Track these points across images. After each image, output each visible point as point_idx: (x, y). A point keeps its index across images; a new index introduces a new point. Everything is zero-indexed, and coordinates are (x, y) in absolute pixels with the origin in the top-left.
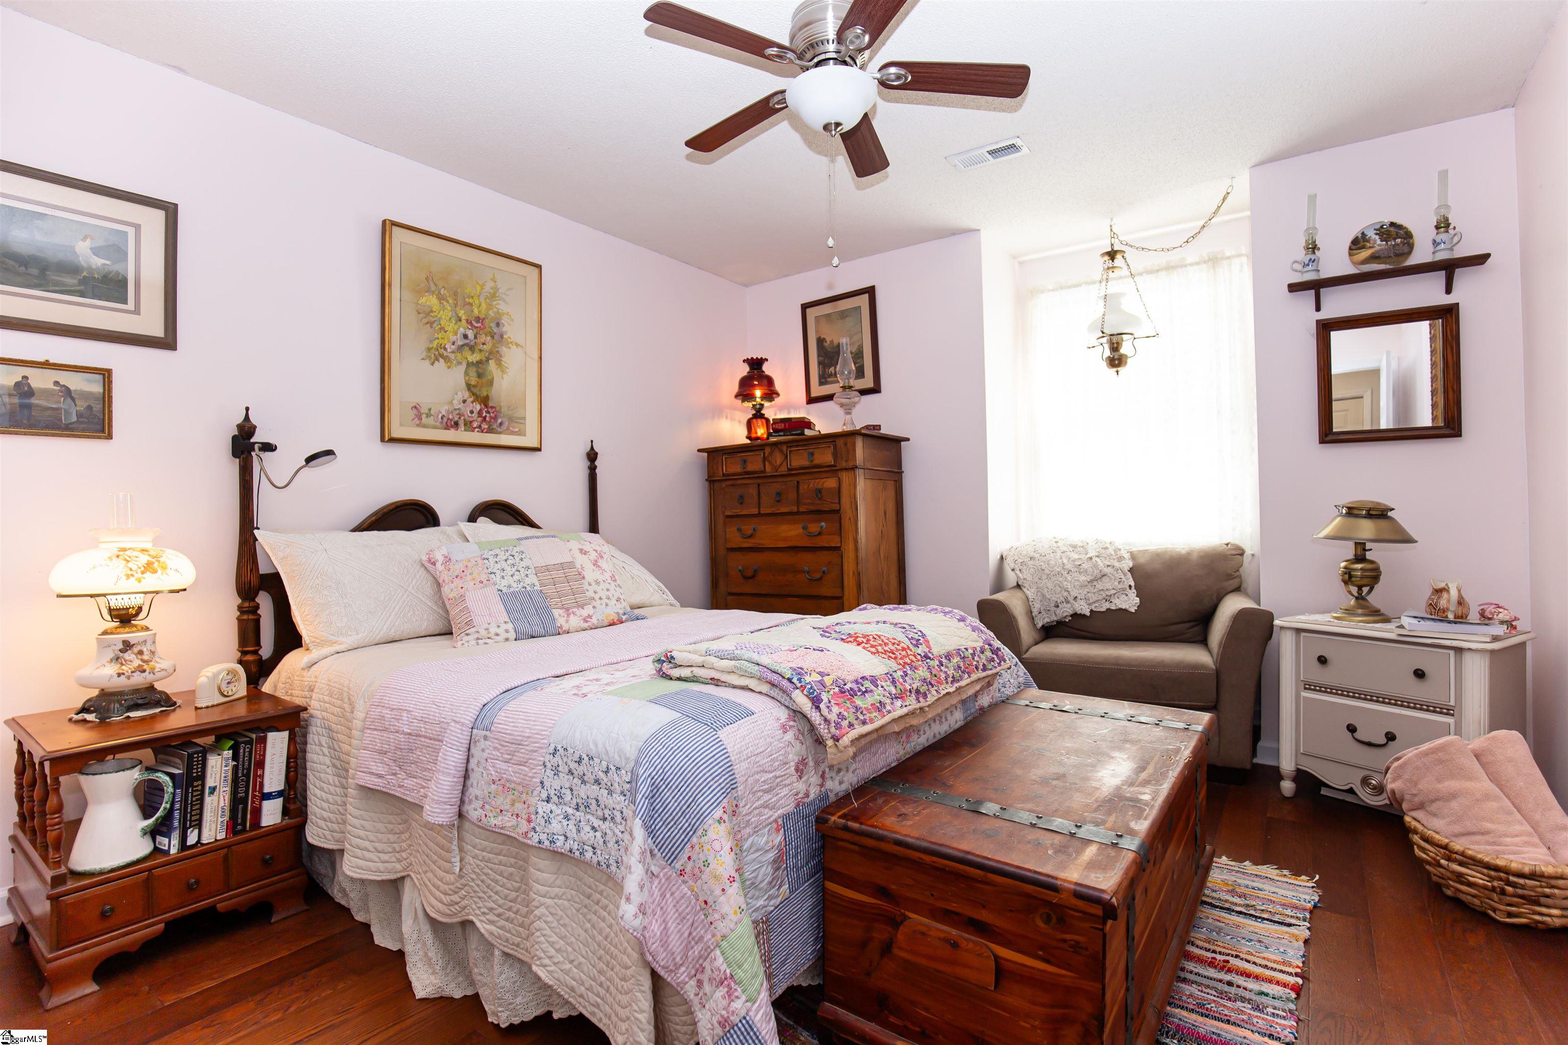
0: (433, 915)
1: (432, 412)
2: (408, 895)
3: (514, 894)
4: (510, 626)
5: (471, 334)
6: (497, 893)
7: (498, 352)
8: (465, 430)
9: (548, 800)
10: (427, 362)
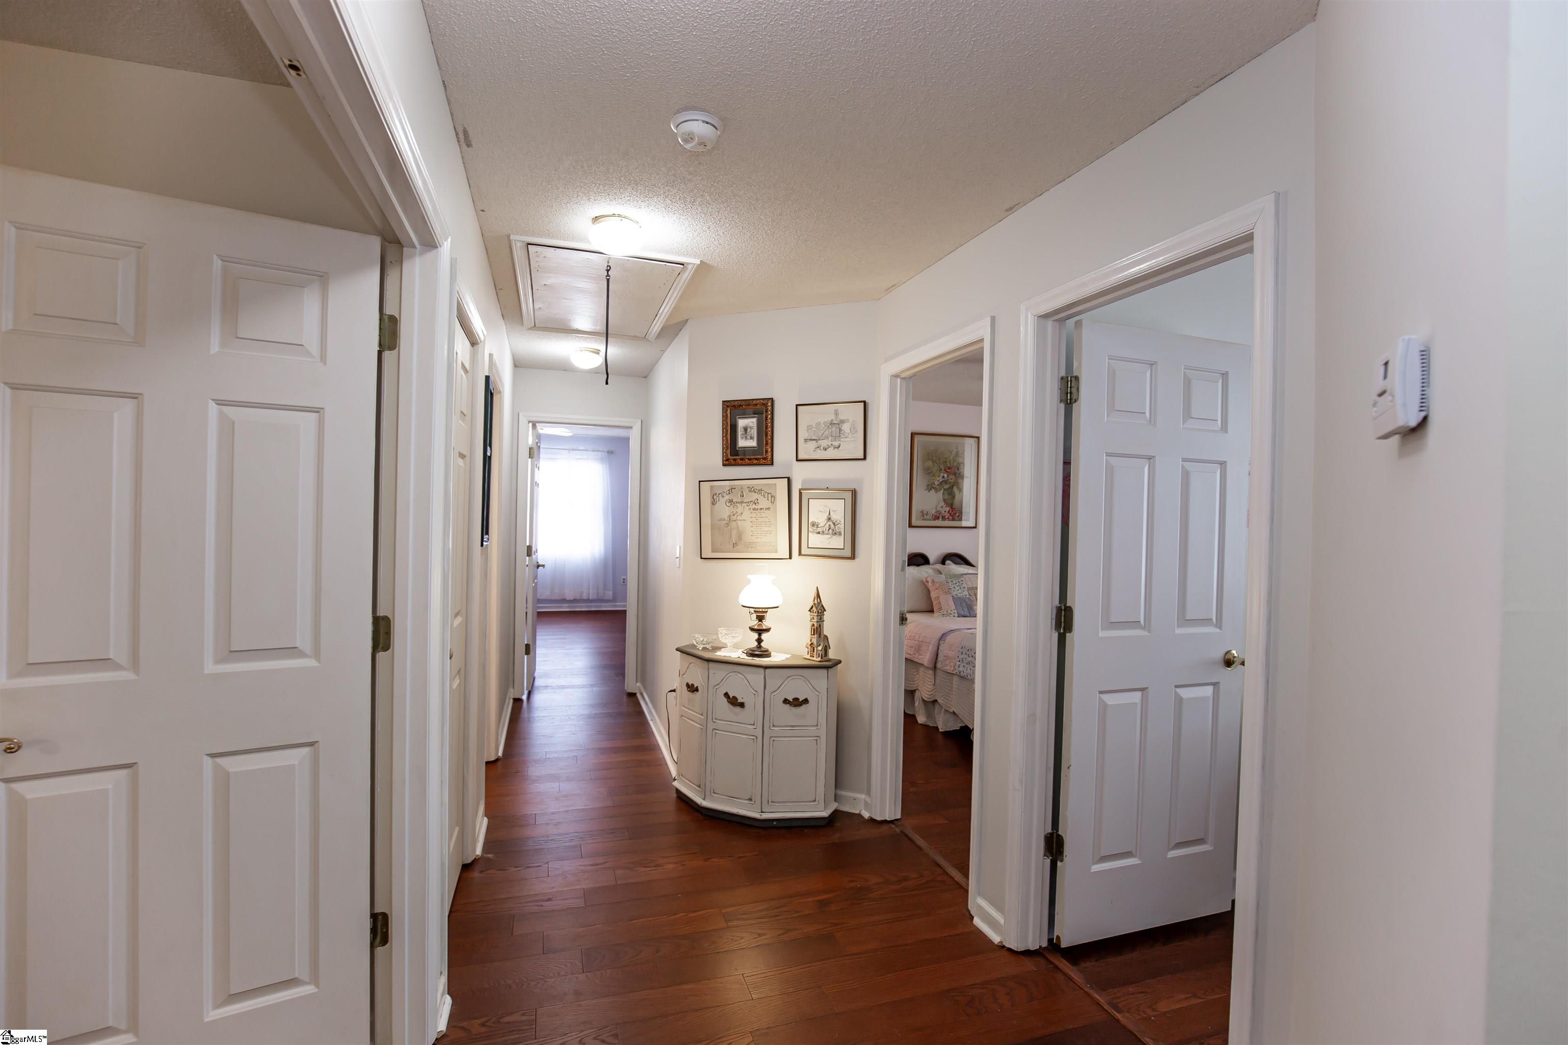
0: (924, 698)
1: (929, 513)
2: (917, 695)
3: (949, 692)
4: (956, 611)
5: (946, 475)
6: (944, 691)
7: (958, 482)
8: (942, 520)
9: (959, 661)
10: (927, 491)
